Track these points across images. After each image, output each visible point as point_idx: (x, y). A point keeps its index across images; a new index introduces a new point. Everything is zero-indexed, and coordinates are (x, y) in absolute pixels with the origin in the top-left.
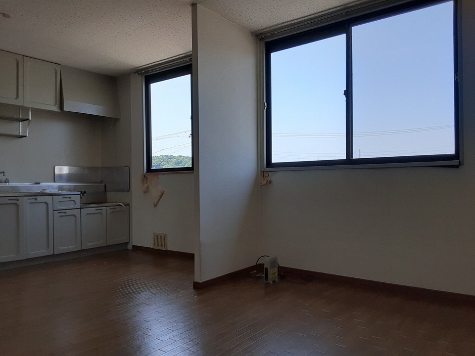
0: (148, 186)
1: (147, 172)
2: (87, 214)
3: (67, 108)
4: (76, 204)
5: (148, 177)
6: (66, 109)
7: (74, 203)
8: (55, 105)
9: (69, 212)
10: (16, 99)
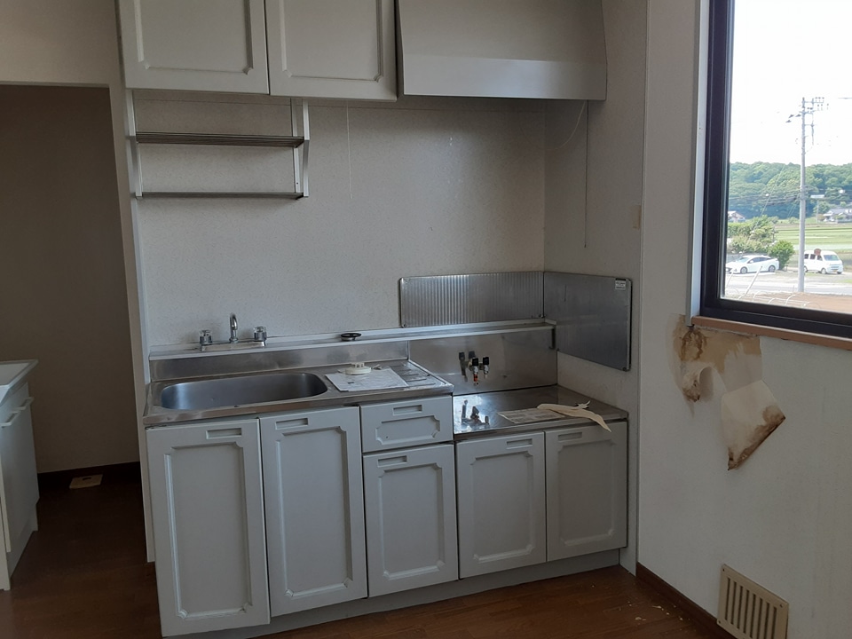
0: (705, 374)
1: (702, 313)
2: (477, 459)
3: (413, 86)
4: (438, 428)
5: (704, 333)
6: (409, 89)
7: (433, 425)
8: (376, 79)
9: (415, 457)
10: (245, 71)
